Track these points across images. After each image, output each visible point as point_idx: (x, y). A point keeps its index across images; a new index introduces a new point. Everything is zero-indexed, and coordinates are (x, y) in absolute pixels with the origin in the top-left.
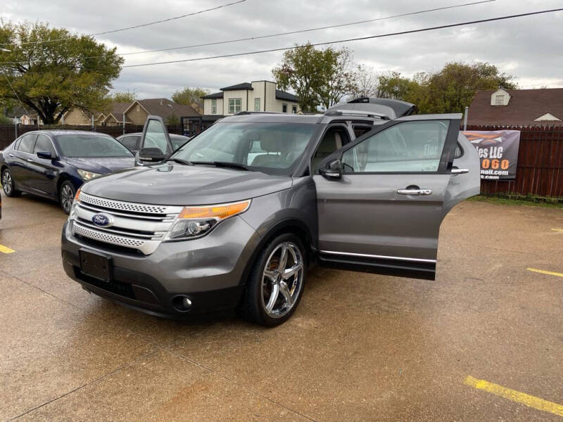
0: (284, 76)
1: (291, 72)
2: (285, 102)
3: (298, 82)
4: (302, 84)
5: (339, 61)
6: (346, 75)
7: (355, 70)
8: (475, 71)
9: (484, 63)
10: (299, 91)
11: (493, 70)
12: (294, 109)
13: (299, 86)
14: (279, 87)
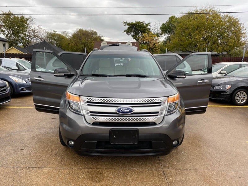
1: (1, 26)
2: (5, 43)
3: (6, 31)
5: (28, 22)
6: (32, 30)
7: (37, 28)
8: (89, 33)
9: (92, 30)
11: (96, 33)
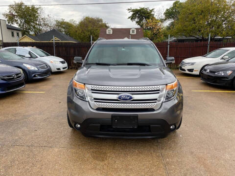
0: (11, 18)
1: (14, 15)
3: (19, 20)
4: (21, 22)
7: (47, 17)
10: (20, 25)
11: (101, 20)
12: (18, 35)
13: (19, 23)
14: (9, 23)
